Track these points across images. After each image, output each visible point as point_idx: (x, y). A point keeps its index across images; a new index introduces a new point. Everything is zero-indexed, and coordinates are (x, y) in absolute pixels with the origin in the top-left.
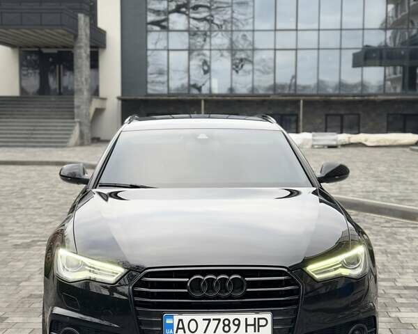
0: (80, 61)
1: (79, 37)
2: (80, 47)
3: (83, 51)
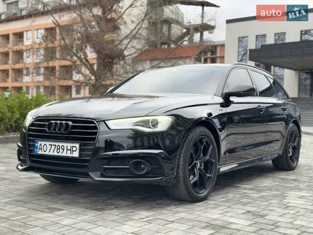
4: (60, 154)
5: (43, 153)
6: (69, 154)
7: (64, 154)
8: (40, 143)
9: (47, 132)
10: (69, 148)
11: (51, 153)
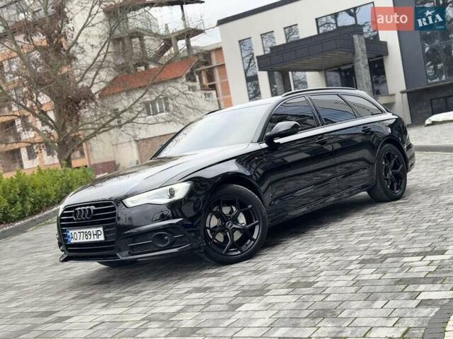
0: (359, 71)
1: (357, 53)
2: (359, 60)
3: (360, 62)
4: (88, 240)
5: (75, 241)
6: (96, 239)
7: (92, 240)
8: (71, 232)
9: (74, 221)
10: (95, 233)
11: (81, 241)
